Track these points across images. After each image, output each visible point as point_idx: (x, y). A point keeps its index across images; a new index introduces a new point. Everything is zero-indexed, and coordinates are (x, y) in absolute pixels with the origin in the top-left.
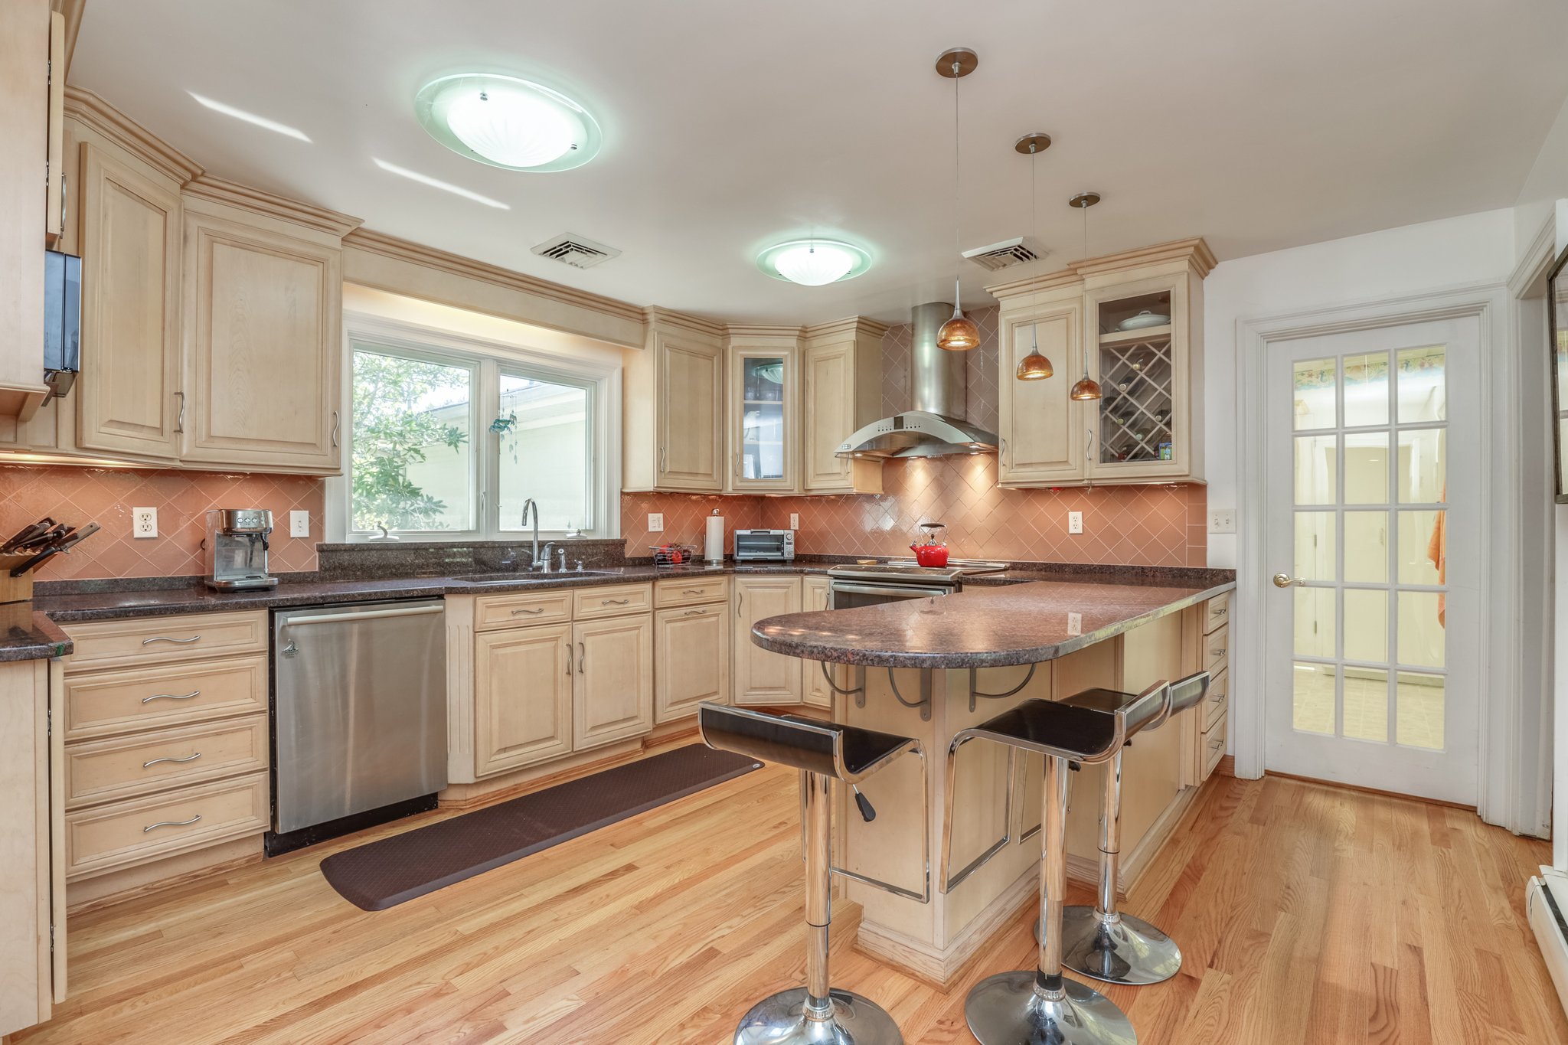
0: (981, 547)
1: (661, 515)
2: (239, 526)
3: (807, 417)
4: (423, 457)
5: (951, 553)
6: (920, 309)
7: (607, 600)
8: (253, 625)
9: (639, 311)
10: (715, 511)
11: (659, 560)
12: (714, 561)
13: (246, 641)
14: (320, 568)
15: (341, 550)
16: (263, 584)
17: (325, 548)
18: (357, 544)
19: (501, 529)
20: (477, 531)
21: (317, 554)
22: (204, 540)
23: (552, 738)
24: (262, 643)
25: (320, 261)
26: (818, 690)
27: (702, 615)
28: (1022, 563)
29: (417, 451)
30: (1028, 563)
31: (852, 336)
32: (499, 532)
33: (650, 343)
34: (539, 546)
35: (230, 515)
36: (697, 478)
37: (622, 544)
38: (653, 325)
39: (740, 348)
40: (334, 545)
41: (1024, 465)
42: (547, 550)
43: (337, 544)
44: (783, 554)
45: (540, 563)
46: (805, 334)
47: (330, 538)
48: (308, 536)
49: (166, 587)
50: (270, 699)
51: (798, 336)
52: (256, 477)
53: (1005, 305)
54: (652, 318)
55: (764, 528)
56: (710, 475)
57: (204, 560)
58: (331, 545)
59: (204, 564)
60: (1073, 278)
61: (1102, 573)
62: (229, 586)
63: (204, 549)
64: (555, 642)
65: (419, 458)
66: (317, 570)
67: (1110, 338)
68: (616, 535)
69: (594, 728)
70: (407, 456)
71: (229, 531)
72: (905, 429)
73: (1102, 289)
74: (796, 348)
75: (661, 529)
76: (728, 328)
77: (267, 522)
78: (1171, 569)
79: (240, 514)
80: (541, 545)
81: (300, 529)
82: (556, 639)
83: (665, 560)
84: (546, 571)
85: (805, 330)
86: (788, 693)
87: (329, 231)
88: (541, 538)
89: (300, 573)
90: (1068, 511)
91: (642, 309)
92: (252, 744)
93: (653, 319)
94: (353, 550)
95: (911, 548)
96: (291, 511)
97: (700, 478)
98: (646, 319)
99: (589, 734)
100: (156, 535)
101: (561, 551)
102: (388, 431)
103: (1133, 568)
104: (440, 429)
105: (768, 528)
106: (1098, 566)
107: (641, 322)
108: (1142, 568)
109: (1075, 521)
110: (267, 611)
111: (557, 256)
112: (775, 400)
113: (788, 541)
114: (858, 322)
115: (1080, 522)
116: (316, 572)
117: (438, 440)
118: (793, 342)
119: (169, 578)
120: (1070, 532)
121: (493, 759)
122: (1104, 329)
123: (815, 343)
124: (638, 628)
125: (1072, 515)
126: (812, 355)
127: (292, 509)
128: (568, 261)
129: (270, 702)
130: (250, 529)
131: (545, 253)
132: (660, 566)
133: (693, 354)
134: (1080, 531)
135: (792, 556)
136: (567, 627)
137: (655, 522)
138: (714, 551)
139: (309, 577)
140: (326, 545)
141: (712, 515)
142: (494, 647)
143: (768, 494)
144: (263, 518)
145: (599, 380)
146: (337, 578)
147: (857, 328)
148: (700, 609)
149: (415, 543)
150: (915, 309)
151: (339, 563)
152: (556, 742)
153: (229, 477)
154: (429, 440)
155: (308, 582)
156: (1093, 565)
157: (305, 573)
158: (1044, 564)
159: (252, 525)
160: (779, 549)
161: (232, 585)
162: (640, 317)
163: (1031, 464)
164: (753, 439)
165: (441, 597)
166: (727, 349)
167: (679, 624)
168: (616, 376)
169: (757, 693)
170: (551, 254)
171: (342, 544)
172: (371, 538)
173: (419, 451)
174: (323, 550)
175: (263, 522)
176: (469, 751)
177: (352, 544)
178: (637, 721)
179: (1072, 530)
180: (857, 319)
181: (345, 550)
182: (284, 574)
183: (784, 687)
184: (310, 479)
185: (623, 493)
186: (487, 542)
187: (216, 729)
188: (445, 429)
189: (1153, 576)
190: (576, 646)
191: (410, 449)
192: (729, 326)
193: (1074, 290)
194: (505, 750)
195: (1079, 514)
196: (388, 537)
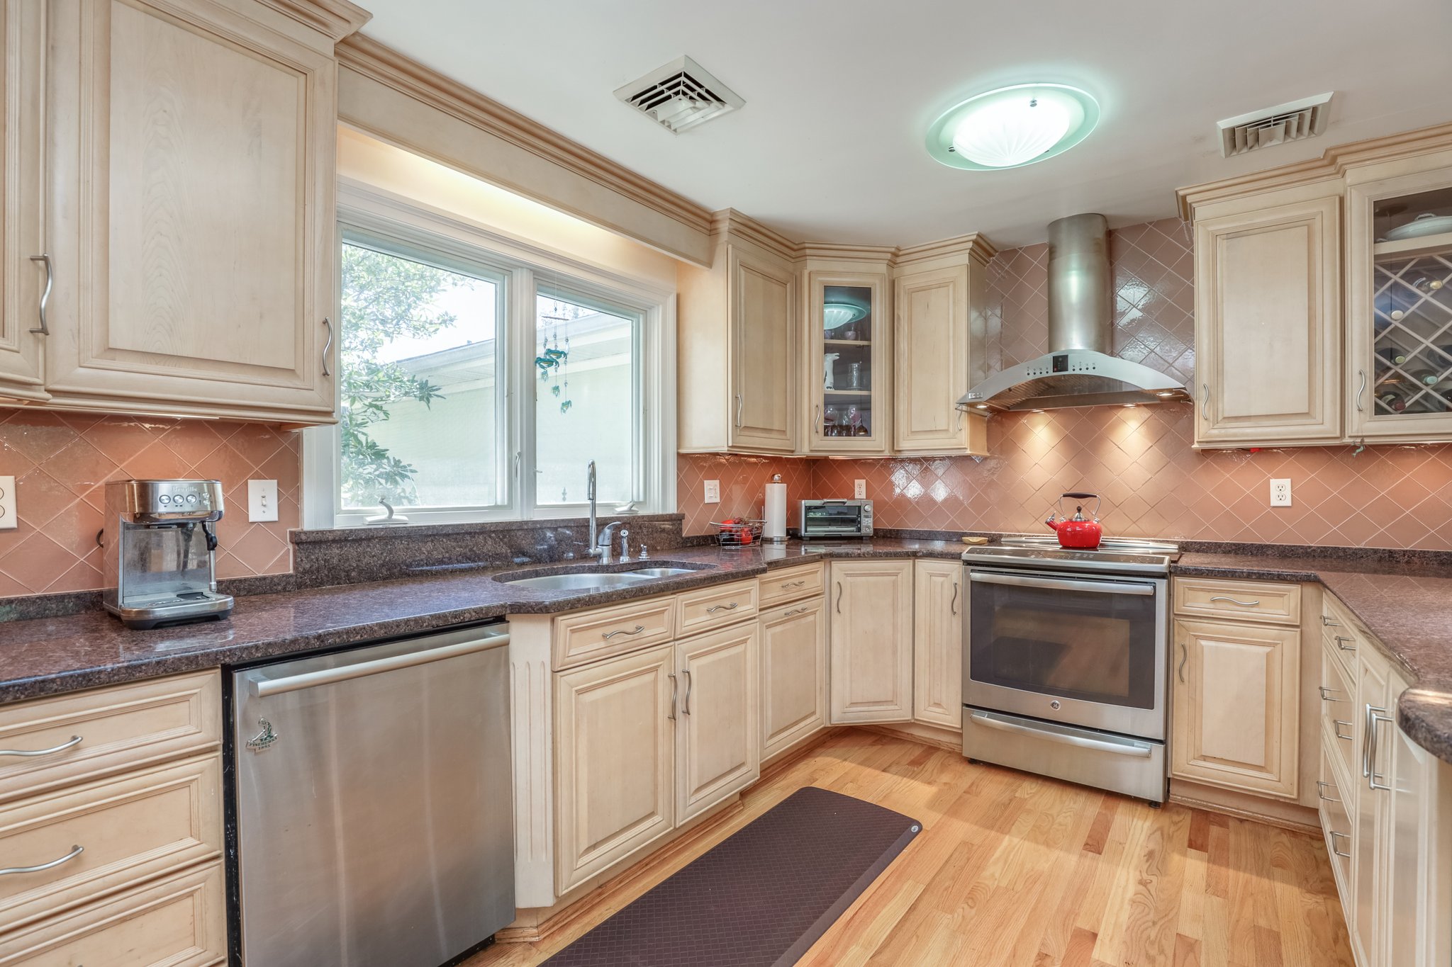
0: (1134, 523)
1: (717, 482)
2: (161, 509)
3: (898, 360)
4: (386, 413)
5: (1104, 529)
6: (1064, 226)
7: (712, 605)
8: (193, 699)
9: (708, 217)
10: (776, 477)
11: (724, 540)
12: (775, 539)
13: (181, 731)
14: (295, 568)
15: (328, 541)
16: (209, 609)
17: (304, 537)
18: (351, 530)
19: (539, 503)
20: (510, 506)
21: (291, 547)
22: (102, 532)
23: (652, 814)
24: (212, 733)
25: (300, 71)
26: (938, 705)
27: (802, 613)
28: (1200, 543)
29: (379, 408)
30: (1209, 543)
31: (964, 259)
32: (537, 507)
33: (720, 260)
34: (597, 525)
35: (145, 490)
36: (772, 436)
37: (678, 519)
38: (724, 236)
39: (819, 273)
40: (317, 532)
41: (1237, 418)
42: (607, 531)
43: (322, 532)
44: (859, 530)
45: (599, 550)
46: (895, 258)
47: (310, 521)
48: (276, 519)
49: (32, 615)
50: (226, 829)
51: (890, 260)
52: (191, 426)
53: (1201, 213)
54: (724, 227)
55: (838, 498)
56: (784, 432)
57: (103, 567)
58: (313, 532)
59: (102, 570)
60: (1332, 169)
61: (1325, 557)
62: (146, 617)
63: (102, 546)
64: (654, 674)
65: (382, 415)
66: (291, 572)
67: (1387, 247)
68: (672, 509)
69: (698, 790)
70: (368, 414)
71: (144, 518)
72: (1070, 372)
73: (1379, 181)
74: (887, 275)
75: (718, 500)
76: (805, 248)
77: (213, 501)
78: (1437, 554)
79: (164, 489)
80: (602, 524)
81: (264, 509)
82: (655, 669)
83: (732, 540)
84: (605, 561)
85: (897, 252)
86: (896, 707)
87: (314, 24)
88: (600, 514)
89: (265, 578)
90: (1269, 478)
91: (712, 215)
92: (193, 923)
93: (727, 228)
94: (346, 540)
95: (1049, 524)
96: (250, 482)
97: (774, 435)
98: (716, 229)
99: (693, 799)
100: (14, 524)
101: (625, 533)
102: (352, 381)
103: (1376, 551)
104: (408, 381)
105: (843, 498)
106: (1318, 548)
107: (708, 232)
108: (1390, 551)
109: (1280, 491)
110: (219, 671)
111: (649, 107)
112: (856, 339)
113: (866, 514)
114: (975, 242)
115: (1288, 493)
116: (291, 576)
117: (406, 394)
118: (882, 268)
119: (39, 598)
120: (1272, 504)
121: (580, 863)
122: (1381, 234)
123: (908, 269)
124: (745, 641)
125: (1274, 483)
126: (905, 284)
127: (250, 478)
128: (660, 118)
129: (226, 834)
130: (183, 513)
131: (635, 98)
132: (726, 547)
133: (766, 276)
134: (1288, 502)
135: (870, 532)
136: (668, 649)
137: (712, 491)
138: (775, 525)
139: (279, 584)
140: (305, 533)
141: (771, 480)
142: (579, 692)
143: (833, 456)
144: (206, 495)
145: (651, 308)
146: (322, 583)
147: (971, 249)
148: (799, 606)
149: (434, 527)
150: (1054, 226)
151: (325, 561)
152: (657, 819)
153: (147, 426)
154: (397, 393)
155: (277, 592)
156: (1310, 547)
157: (272, 578)
158: (1234, 544)
159: (187, 508)
160: (855, 522)
161: (151, 616)
162: (707, 225)
163: (1248, 418)
164: (831, 388)
165: (500, 619)
166: (801, 275)
167: (778, 629)
168: (672, 301)
169: (859, 709)
170: (642, 102)
171: (330, 531)
172: (370, 519)
173: (382, 407)
174: (303, 542)
175: (207, 502)
176: (546, 858)
177: (343, 531)
178: (744, 769)
179: (1274, 502)
180: (974, 237)
181: (334, 541)
182: (240, 581)
183: (892, 701)
184: (280, 428)
185: (680, 456)
186: (527, 523)
187: (119, 912)
188: (413, 381)
189: (1408, 562)
190: (679, 676)
191: (371, 405)
192: (807, 245)
193: (1328, 186)
194: (594, 847)
195: (1287, 482)
196: (394, 517)
